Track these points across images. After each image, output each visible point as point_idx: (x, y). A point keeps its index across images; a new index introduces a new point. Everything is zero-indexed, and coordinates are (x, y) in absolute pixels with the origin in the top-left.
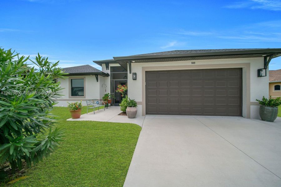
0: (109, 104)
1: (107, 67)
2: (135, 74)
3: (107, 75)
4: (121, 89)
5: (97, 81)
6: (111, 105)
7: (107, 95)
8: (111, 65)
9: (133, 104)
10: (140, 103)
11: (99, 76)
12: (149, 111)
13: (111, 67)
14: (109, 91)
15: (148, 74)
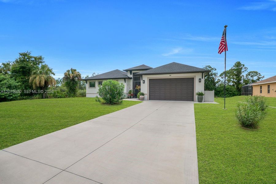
0: (132, 97)
1: (131, 73)
2: (144, 81)
3: (131, 78)
4: (138, 88)
5: (125, 82)
6: (133, 97)
7: (130, 91)
8: (133, 72)
9: (143, 94)
10: (146, 94)
11: (126, 79)
12: (151, 98)
13: (133, 73)
14: (132, 89)
15: (151, 81)
